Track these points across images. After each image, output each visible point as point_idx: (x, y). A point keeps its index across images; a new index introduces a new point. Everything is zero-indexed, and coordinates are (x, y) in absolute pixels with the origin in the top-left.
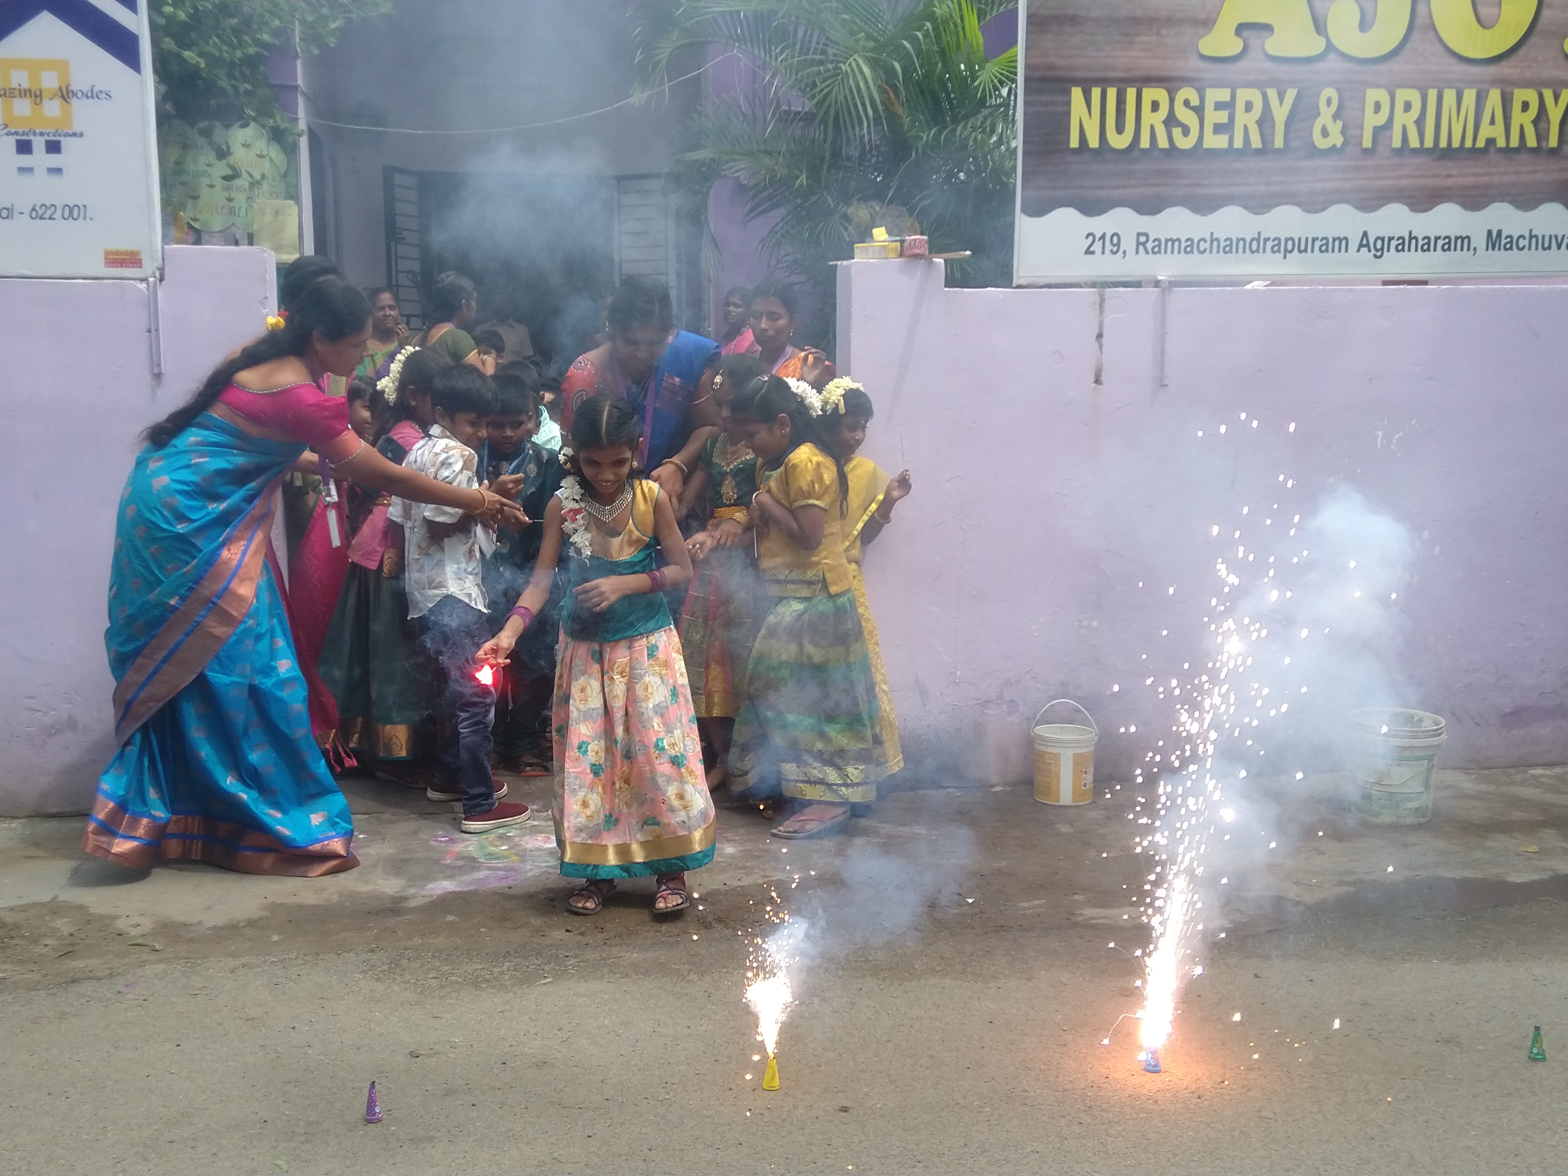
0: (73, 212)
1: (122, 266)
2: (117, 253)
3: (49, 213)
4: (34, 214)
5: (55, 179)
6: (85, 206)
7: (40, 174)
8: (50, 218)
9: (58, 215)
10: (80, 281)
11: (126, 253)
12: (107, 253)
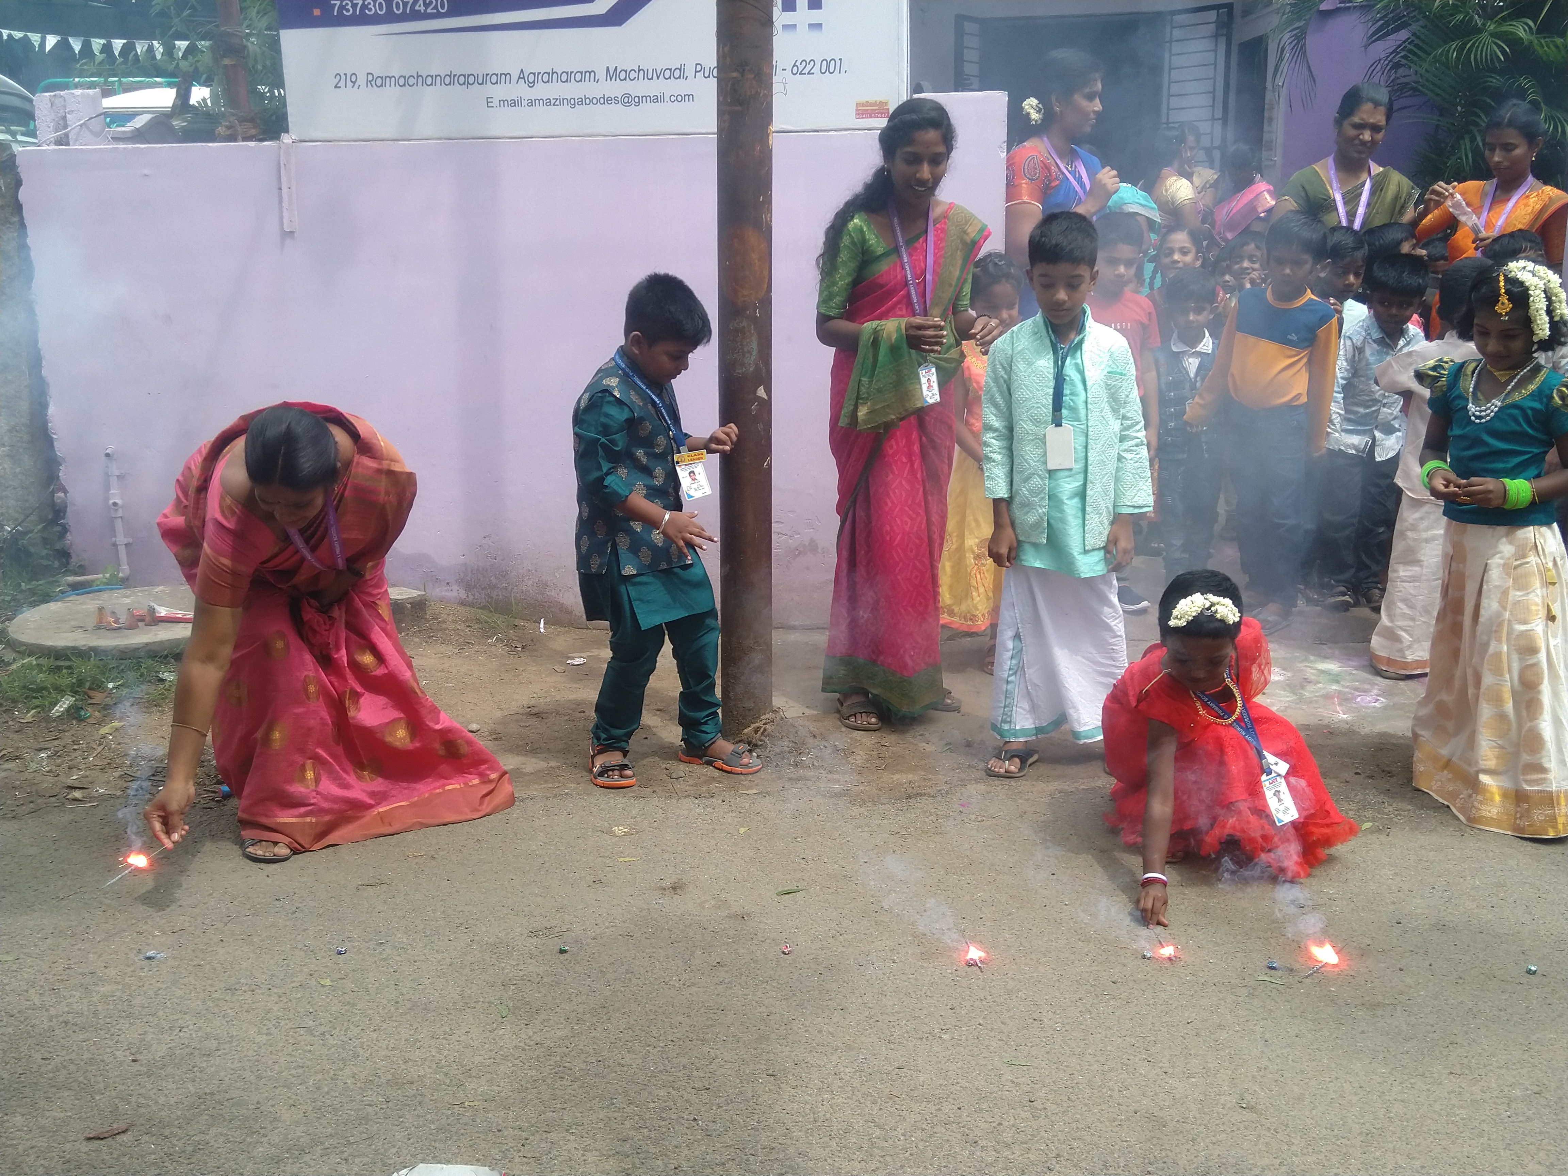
0: (830, 66)
1: (871, 117)
2: (867, 104)
3: (808, 68)
4: (795, 71)
5: (815, 34)
6: (840, 59)
7: (802, 29)
8: (809, 73)
9: (816, 69)
10: (835, 133)
11: (875, 104)
12: (858, 105)
